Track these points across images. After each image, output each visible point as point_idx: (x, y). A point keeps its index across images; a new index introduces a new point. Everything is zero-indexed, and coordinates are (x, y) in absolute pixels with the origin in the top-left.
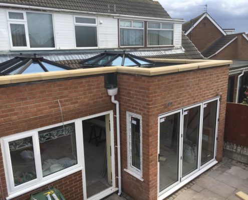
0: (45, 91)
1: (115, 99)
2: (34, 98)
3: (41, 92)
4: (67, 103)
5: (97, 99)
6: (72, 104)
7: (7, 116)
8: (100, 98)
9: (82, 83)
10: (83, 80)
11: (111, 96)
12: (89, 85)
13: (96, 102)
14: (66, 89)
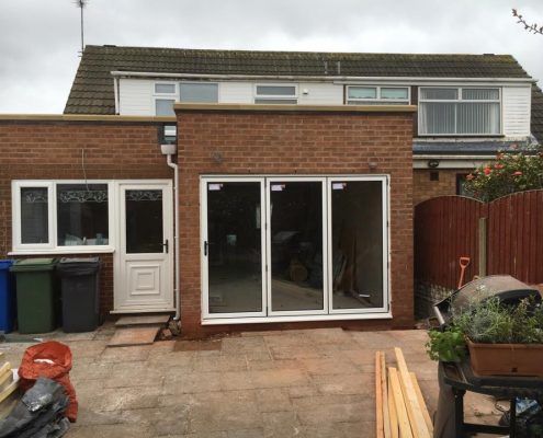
0: (67, 135)
1: (173, 161)
2: (54, 141)
3: (64, 135)
4: (96, 154)
5: (144, 156)
6: (104, 156)
7: (21, 156)
8: (149, 156)
9: (120, 131)
10: (123, 129)
11: (166, 156)
12: (131, 136)
13: (142, 161)
14: (97, 136)
